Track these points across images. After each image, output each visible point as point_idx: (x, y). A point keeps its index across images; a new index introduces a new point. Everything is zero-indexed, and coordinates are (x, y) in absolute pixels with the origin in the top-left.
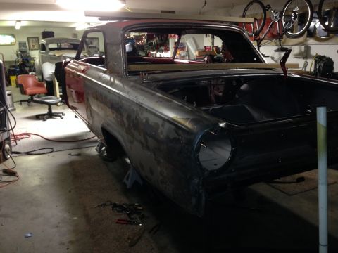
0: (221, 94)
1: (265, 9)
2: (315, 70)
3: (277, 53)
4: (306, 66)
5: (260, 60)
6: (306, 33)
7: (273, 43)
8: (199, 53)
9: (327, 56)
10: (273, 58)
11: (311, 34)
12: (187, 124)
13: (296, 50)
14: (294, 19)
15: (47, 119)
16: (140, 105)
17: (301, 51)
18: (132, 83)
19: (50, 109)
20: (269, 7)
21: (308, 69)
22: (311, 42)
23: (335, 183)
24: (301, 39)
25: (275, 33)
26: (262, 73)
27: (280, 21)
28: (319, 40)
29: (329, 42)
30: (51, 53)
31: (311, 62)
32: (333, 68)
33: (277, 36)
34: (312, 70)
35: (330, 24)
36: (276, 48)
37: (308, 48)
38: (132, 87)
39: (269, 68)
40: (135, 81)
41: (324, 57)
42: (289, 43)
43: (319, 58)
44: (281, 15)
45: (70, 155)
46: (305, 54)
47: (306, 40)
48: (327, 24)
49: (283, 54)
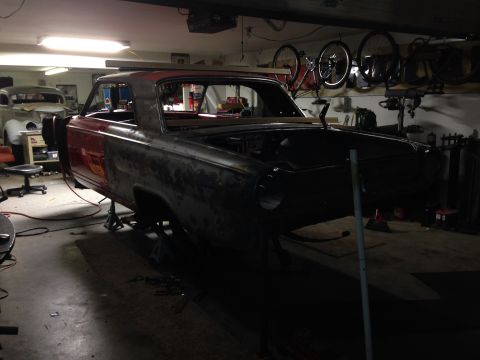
0: (259, 152)
1: (299, 55)
2: (357, 124)
3: (315, 106)
4: (347, 120)
5: (299, 114)
6: (345, 84)
7: (310, 95)
8: (223, 105)
9: (368, 108)
10: (310, 112)
11: (351, 83)
12: (246, 170)
13: (335, 102)
14: (332, 67)
15: (25, 194)
16: (193, 159)
17: (341, 103)
18: (176, 139)
19: (27, 182)
20: (303, 53)
21: (349, 124)
22: (351, 93)
23: (383, 244)
24: (340, 90)
25: (311, 82)
26: (302, 126)
27: (316, 70)
28: (360, 91)
29: (371, 93)
30: (17, 107)
31: (352, 115)
32: (375, 122)
33: (314, 87)
34: (354, 125)
35: (370, 72)
36: (313, 100)
37: (348, 100)
38: (177, 142)
39: (309, 122)
40: (178, 136)
41: (365, 109)
42: (328, 94)
43: (361, 112)
44: (317, 63)
45: (72, 234)
46: (346, 107)
47: (346, 91)
48: (367, 72)
49: (322, 107)
